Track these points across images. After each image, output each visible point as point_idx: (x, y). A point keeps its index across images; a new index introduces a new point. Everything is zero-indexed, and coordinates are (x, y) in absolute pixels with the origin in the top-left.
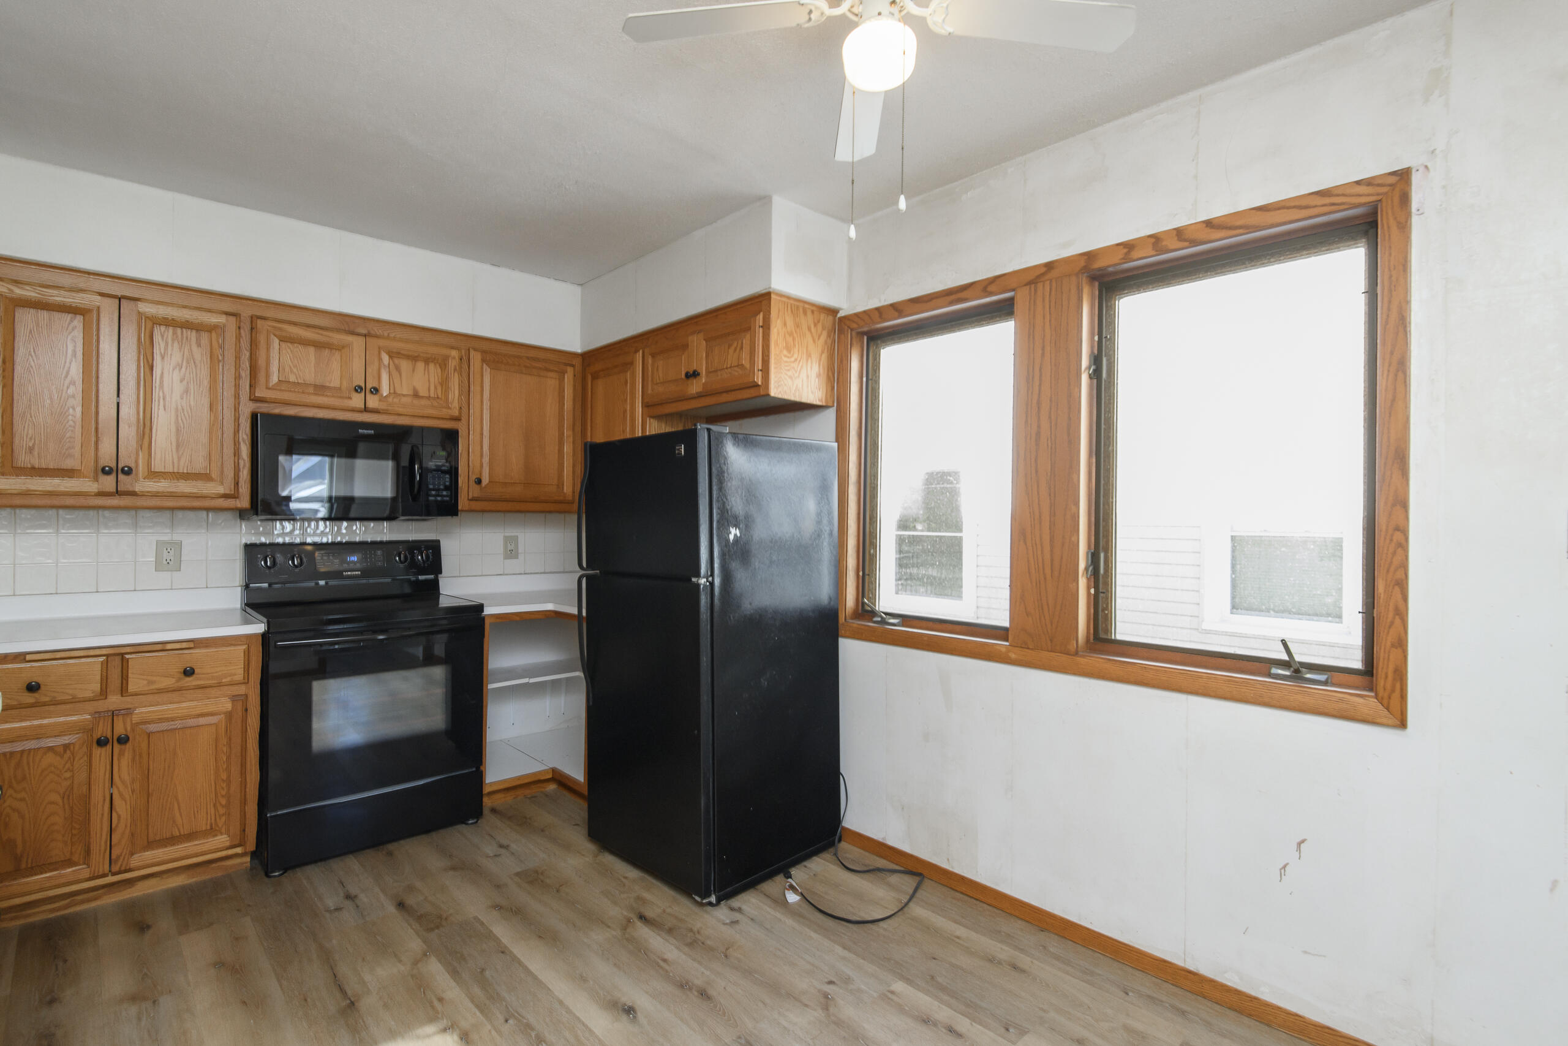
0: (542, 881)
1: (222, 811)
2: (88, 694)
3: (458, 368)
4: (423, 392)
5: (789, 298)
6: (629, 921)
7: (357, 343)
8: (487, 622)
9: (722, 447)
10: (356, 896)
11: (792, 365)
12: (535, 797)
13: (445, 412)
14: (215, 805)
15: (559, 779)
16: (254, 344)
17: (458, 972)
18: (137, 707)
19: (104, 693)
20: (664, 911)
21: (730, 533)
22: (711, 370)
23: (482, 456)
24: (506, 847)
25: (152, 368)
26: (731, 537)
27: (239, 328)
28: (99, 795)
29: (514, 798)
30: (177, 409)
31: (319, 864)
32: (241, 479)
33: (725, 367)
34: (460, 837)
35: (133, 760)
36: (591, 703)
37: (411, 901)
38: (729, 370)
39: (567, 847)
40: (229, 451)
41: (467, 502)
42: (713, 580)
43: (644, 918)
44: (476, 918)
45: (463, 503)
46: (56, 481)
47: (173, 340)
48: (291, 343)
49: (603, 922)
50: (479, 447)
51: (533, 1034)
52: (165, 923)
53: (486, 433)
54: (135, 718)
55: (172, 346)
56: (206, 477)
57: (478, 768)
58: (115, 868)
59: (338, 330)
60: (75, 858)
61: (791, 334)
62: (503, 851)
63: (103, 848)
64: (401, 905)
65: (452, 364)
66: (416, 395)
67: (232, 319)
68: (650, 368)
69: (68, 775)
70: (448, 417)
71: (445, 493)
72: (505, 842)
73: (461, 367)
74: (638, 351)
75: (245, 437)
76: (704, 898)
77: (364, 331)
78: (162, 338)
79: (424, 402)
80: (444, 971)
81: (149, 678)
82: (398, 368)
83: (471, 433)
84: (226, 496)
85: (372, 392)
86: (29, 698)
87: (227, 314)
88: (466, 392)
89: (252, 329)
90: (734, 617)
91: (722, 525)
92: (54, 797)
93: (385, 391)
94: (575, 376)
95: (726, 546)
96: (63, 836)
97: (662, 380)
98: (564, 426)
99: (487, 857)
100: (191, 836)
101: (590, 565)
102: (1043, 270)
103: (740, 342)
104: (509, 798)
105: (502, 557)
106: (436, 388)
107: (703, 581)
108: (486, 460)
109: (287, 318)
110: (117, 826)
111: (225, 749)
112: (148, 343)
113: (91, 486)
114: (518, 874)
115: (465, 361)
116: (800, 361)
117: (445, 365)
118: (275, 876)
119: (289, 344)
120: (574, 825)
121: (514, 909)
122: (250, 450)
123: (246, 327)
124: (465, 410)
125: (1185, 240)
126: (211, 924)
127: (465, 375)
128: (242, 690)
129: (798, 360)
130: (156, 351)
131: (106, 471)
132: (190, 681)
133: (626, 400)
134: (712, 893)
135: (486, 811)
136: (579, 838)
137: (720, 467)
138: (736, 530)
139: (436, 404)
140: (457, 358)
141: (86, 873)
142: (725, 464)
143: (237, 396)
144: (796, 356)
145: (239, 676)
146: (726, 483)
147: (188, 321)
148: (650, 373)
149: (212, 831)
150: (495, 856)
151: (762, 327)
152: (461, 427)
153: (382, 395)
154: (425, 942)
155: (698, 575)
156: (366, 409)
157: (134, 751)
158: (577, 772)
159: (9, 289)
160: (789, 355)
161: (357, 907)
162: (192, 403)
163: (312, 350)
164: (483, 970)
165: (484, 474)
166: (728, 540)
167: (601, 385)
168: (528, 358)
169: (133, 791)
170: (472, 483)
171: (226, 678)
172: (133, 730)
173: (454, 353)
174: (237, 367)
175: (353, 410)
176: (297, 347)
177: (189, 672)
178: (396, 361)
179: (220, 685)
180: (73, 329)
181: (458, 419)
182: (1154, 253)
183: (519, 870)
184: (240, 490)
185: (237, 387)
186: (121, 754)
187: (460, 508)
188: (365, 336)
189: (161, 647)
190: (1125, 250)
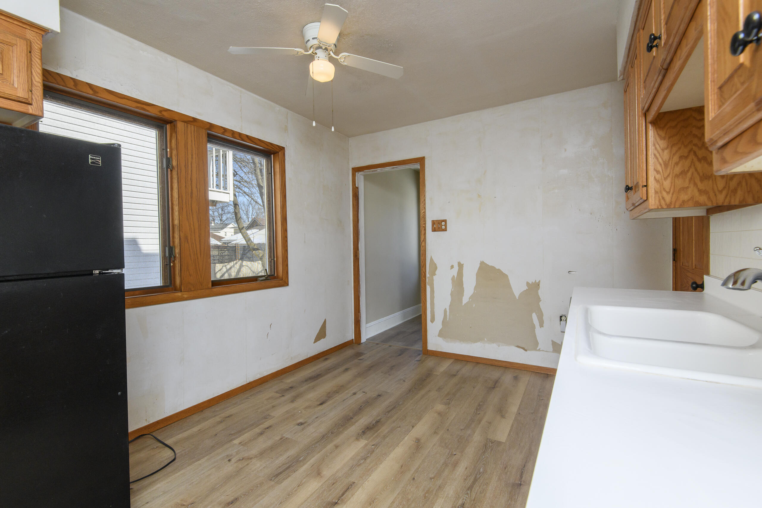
51: (369, 455)
102: (192, 120)
125: (241, 138)
182: (231, 136)
190: (224, 131)
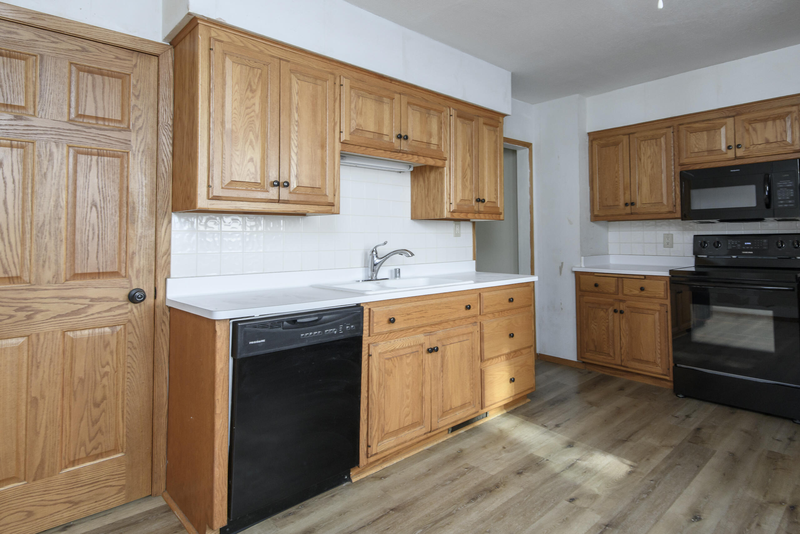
1: (659, 356)
2: (612, 291)
3: (797, 118)
4: (772, 139)
7: (730, 121)
13: (789, 149)
14: (656, 352)
16: (679, 138)
18: (627, 300)
19: (617, 292)
27: (673, 132)
28: (617, 332)
30: (650, 177)
32: (676, 204)
35: (626, 321)
40: (670, 191)
47: (647, 146)
48: (696, 132)
52: (629, 391)
54: (626, 305)
55: (647, 149)
56: (662, 204)
58: (624, 364)
59: (719, 118)
60: (611, 354)
63: (619, 354)
65: (793, 116)
66: (767, 142)
67: (670, 129)
69: (607, 321)
71: (790, 202)
75: (678, 183)
77: (734, 114)
78: (644, 144)
79: (773, 145)
81: (630, 289)
82: (754, 130)
84: (670, 212)
85: (739, 147)
86: (596, 289)
87: (668, 127)
89: (678, 131)
92: (604, 328)
93: (747, 145)
96: (607, 344)
109: (693, 122)
110: (623, 347)
111: (658, 327)
112: (639, 150)
118: (680, 397)
119: (694, 134)
122: (680, 189)
123: (676, 131)
128: (664, 301)
130: (642, 152)
131: (627, 205)
132: (643, 293)
139: (782, 145)
140: (797, 112)
141: (615, 362)
143: (675, 165)
145: (662, 296)
147: (652, 136)
149: (655, 364)
153: (745, 148)
156: (736, 158)
157: (626, 318)
162: (656, 172)
163: (705, 133)
169: (627, 335)
171: (658, 295)
172: (625, 309)
173: (793, 109)
175: (730, 160)
176: (698, 134)
177: (642, 289)
178: (753, 125)
179: (655, 298)
180: (616, 151)
181: (799, 151)
184: (677, 209)
186: (622, 318)
188: (735, 116)
189: (633, 277)
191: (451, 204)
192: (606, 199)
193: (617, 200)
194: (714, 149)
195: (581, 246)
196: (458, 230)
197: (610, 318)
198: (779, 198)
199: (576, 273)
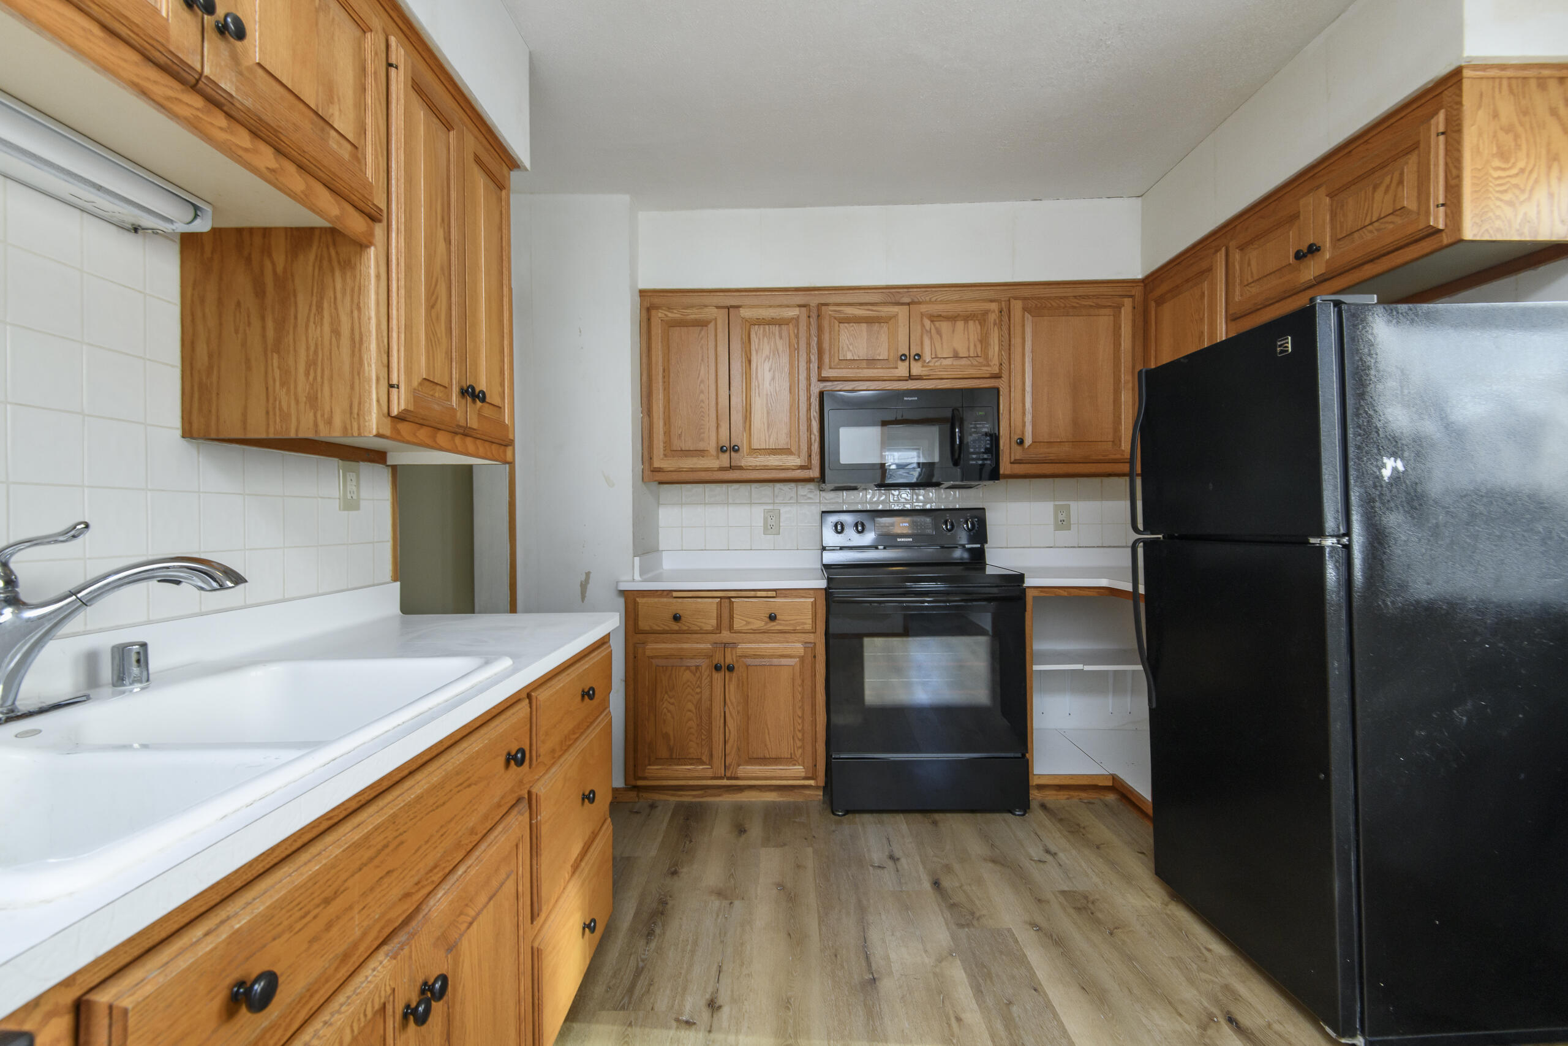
0: (1092, 913)
1: (799, 744)
2: (709, 628)
3: (997, 321)
4: (962, 352)
5: (1503, 67)
6: (1211, 1017)
7: (902, 312)
8: (1030, 595)
9: (1364, 327)
10: (898, 859)
11: (1514, 181)
12: (1093, 803)
13: (985, 371)
14: (793, 738)
15: (1117, 788)
16: (820, 329)
17: (982, 992)
18: (740, 643)
19: (719, 629)
20: (1269, 1025)
21: (1384, 466)
22: (1339, 236)
23: (1024, 413)
24: (1054, 855)
25: (750, 362)
26: (1386, 473)
27: (809, 317)
28: (717, 711)
29: (1068, 799)
30: (767, 395)
31: (875, 815)
32: (812, 453)
33: (1367, 222)
34: (1005, 826)
35: (738, 685)
36: (1154, 706)
37: (946, 883)
38: (1376, 224)
39: (1128, 879)
40: (803, 428)
41: (1009, 465)
42: (1350, 540)
43: (1236, 1023)
44: (1009, 930)
45: (1005, 467)
46: (695, 460)
47: (764, 336)
48: (848, 323)
49: (1170, 1003)
50: (1021, 405)
52: (756, 830)
53: (1028, 388)
54: (739, 652)
55: (763, 341)
56: (787, 451)
57: (1024, 756)
58: (728, 774)
59: (885, 304)
60: (704, 758)
61: (1509, 129)
62: (1049, 858)
63: (720, 755)
64: (936, 884)
65: (993, 317)
66: (956, 356)
67: (804, 309)
68: (1237, 267)
69: (698, 690)
70: (988, 375)
71: (986, 456)
72: (1053, 849)
73: (1001, 320)
74: (1220, 249)
75: (815, 414)
76: (1343, 1036)
77: (907, 300)
78: (756, 333)
79: (964, 362)
80: (967, 983)
81: (747, 619)
82: (939, 332)
83: (1012, 390)
84: (802, 467)
85: (915, 359)
86: (675, 626)
87: (800, 306)
88: (1007, 346)
89: (818, 316)
90: (1393, 603)
91: (1367, 453)
92: (690, 706)
93: (927, 357)
94: (1134, 308)
95: (1375, 487)
96: (697, 738)
97: (1256, 277)
98: (1120, 371)
99: (1031, 860)
100: (777, 760)
101: (1148, 527)
103: (1396, 175)
104: (1062, 796)
105: (1052, 527)
106: (975, 346)
107: (1329, 542)
108: (1028, 418)
109: (846, 301)
110: (729, 739)
111: (800, 689)
112: (747, 341)
113: (715, 464)
114: (1063, 892)
115: (1005, 313)
116: (1531, 172)
117: (985, 321)
118: (839, 815)
119: (846, 325)
120: (1138, 852)
121: (1055, 936)
122: (819, 426)
123: (814, 315)
124: (1005, 366)
126: (785, 845)
127: (1005, 328)
128: (811, 638)
129: (1529, 169)
130: (753, 348)
131: (722, 450)
132: (774, 626)
133: (1202, 320)
134: (1358, 1032)
135: (1034, 804)
136: (1142, 870)
137: (1361, 359)
138: (1395, 461)
139: (975, 363)
140: (997, 312)
141: (709, 773)
142: (1370, 355)
143: (809, 379)
144: (1521, 164)
145: (808, 627)
146: (1372, 386)
147: (773, 318)
148: (1238, 273)
149: (791, 760)
150: (1040, 861)
151: (1443, 133)
152: (1002, 384)
153: (925, 361)
154: (953, 938)
155: (1321, 534)
156: (911, 377)
157: (739, 680)
158: (1142, 787)
159: (665, 315)
160: (1503, 166)
161: (898, 871)
162: (777, 389)
163: (864, 325)
164: (1010, 1003)
165: (1027, 434)
166: (1379, 478)
167: (1167, 309)
168: (1075, 297)
169: (738, 712)
170: (1013, 444)
171: (799, 626)
172: (737, 661)
173: (994, 306)
174: (809, 353)
175: (900, 379)
176: (853, 326)
177: (772, 618)
178: (937, 324)
179: (795, 632)
180: (701, 339)
181: (997, 376)
183: (1066, 889)
184: (813, 462)
185: (808, 369)
186: (730, 679)
187: (1001, 472)
188: (909, 304)
189: (752, 594)
191: (391, 386)
192: (680, 436)
193: (702, 440)
194: (878, 358)
195: (633, 533)
196: (354, 488)
197: (705, 681)
198: (972, 450)
199: (624, 593)
